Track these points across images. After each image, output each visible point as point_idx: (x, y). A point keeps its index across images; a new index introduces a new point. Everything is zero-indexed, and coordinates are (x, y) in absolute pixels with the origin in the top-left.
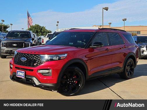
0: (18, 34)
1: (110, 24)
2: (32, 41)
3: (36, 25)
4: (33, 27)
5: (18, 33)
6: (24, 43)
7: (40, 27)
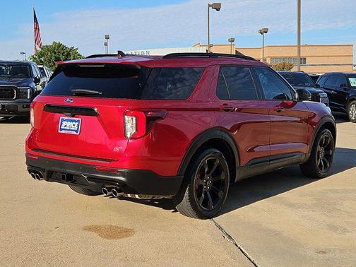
0: (4, 68)
1: (232, 40)
2: (34, 84)
3: (54, 43)
4: (47, 48)
5: (3, 65)
6: (17, 90)
7: (64, 48)
